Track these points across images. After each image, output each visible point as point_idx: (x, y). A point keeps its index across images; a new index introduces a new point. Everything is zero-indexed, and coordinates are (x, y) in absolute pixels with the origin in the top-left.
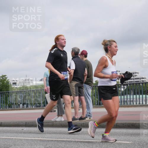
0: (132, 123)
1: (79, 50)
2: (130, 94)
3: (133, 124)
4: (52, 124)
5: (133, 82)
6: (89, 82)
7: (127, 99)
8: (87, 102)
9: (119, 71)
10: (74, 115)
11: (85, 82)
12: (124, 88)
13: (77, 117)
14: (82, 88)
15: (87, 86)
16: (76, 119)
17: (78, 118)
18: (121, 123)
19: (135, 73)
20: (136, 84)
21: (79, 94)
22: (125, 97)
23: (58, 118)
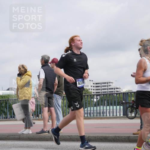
0: (104, 136)
1: (49, 58)
2: (103, 104)
3: (106, 138)
4: (19, 137)
5: (107, 93)
6: (59, 92)
7: (100, 110)
8: (57, 114)
9: (92, 81)
10: (43, 128)
11: (55, 92)
12: (97, 98)
13: (45, 130)
14: (52, 98)
15: (58, 96)
16: (45, 132)
17: (47, 131)
18: (93, 136)
19: (109, 83)
20: (110, 94)
21: (49, 105)
22: (98, 108)
23: (25, 130)
